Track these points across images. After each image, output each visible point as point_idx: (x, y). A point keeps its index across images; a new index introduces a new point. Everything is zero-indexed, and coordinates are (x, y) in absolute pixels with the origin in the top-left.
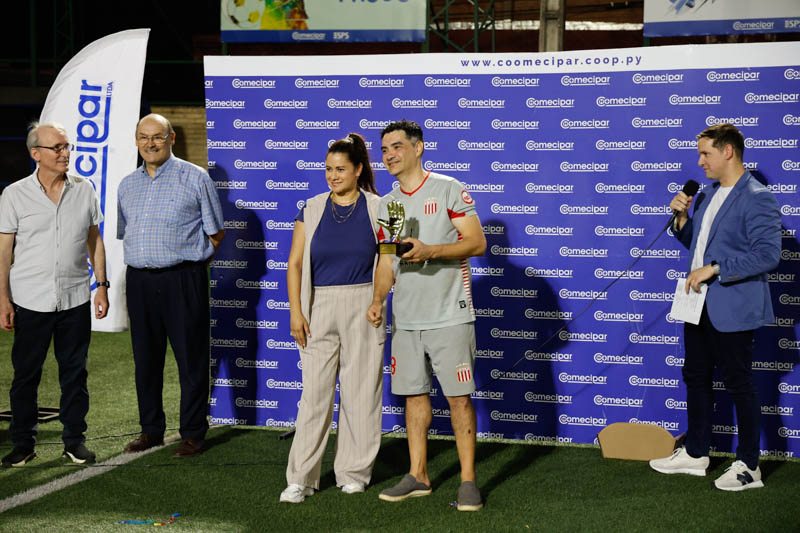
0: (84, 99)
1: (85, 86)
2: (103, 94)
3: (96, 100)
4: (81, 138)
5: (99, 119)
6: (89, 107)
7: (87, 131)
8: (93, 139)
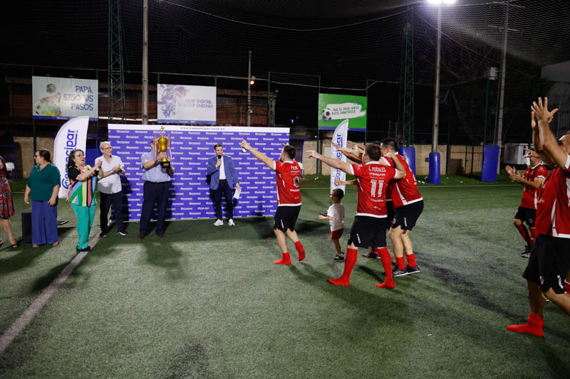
0: (69, 135)
1: (69, 131)
2: (75, 133)
3: (73, 135)
4: (68, 145)
5: (74, 140)
6: (70, 137)
7: (70, 144)
8: (72, 146)
